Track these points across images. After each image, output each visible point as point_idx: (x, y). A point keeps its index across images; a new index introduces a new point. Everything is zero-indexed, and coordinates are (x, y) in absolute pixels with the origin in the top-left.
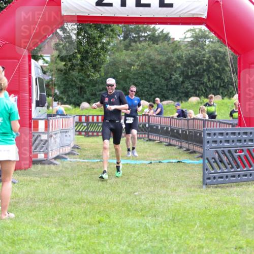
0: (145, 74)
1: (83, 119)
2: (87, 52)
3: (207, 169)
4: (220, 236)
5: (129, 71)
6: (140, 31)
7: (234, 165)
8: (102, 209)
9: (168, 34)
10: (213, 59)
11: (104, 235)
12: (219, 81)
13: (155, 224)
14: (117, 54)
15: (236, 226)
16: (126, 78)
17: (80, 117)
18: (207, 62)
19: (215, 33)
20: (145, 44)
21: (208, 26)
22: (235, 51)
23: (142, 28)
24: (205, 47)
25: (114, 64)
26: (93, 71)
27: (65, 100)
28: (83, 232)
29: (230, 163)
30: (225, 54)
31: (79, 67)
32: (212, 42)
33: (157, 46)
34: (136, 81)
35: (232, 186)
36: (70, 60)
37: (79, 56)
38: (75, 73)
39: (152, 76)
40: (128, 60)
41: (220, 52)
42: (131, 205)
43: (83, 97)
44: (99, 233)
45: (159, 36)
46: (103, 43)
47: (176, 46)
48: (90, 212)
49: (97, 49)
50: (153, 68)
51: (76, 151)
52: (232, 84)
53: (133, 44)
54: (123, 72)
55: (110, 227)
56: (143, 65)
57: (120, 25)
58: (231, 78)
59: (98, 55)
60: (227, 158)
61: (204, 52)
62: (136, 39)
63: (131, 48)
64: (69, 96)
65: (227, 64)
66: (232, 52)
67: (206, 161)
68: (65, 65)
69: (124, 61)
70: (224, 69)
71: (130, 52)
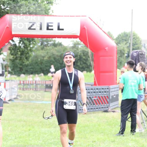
0: (51, 61)
1: (22, 82)
2: (23, 52)
3: (79, 106)
4: (85, 136)
5: (43, 60)
6: (48, 41)
7: (92, 104)
8: (31, 124)
9: (61, 43)
10: (82, 55)
11: (31, 136)
12: (85, 65)
13: (55, 131)
14: (38, 52)
15: (93, 131)
16: (42, 63)
17: (20, 81)
18: (80, 56)
19: (83, 42)
20: (51, 47)
21: (80, 39)
22: (93, 51)
23: (49, 40)
24: (79, 49)
25: (36, 57)
26: (26, 60)
27: (13, 73)
28: (22, 135)
29: (90, 103)
30: (88, 52)
31: (19, 58)
32: (82, 47)
33: (56, 48)
34: (46, 65)
35: (91, 113)
36: (15, 55)
37: (19, 53)
38: (18, 61)
39: (54, 62)
40: (43, 55)
41: (85, 51)
42: (44, 122)
43: (22, 72)
44: (29, 135)
45: (57, 44)
46: (31, 48)
47: (65, 48)
48: (25, 125)
49: (28, 50)
50: (55, 58)
51: (18, 97)
52: (91, 66)
53: (45, 47)
54: (40, 60)
55: (34, 132)
56: (50, 57)
57: (39, 39)
58: (91, 63)
59: (28, 53)
60: (89, 100)
61: (78, 51)
62: (47, 45)
63: (44, 49)
64: (15, 72)
65: (89, 57)
66: (91, 51)
67: (79, 102)
68: (13, 57)
69: (41, 55)
70: (87, 59)
71: (43, 51)
